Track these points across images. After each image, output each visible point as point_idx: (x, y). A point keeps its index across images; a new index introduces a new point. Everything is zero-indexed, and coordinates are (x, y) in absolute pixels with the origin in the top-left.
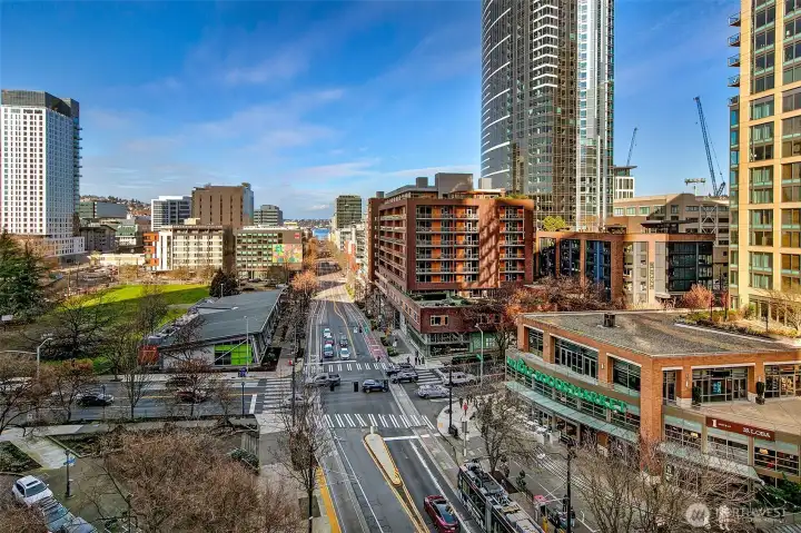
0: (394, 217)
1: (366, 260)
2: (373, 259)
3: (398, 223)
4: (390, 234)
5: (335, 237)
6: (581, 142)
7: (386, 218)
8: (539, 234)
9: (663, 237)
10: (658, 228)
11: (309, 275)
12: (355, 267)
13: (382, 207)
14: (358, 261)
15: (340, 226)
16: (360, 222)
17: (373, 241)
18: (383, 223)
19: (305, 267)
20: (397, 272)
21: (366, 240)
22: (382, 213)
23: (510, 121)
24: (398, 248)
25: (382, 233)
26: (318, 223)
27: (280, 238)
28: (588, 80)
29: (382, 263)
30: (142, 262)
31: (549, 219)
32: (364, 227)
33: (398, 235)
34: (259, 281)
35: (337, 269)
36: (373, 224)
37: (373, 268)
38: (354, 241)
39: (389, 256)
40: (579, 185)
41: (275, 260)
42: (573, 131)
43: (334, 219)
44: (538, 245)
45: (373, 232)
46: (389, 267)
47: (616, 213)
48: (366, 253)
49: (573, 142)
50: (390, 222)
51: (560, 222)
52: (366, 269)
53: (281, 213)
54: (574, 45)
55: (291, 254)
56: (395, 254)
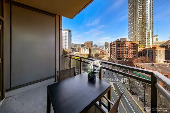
0: (114, 46)
1: (109, 53)
2: (110, 53)
3: (114, 47)
4: (113, 49)
5: (104, 49)
6: (147, 31)
7: (112, 46)
8: (139, 48)
9: (164, 49)
10: (163, 47)
11: (101, 55)
12: (108, 54)
13: (112, 44)
14: (108, 53)
15: (105, 47)
16: (108, 47)
17: (110, 50)
18: (112, 47)
19: (100, 54)
20: (114, 55)
21: (109, 50)
22: (112, 45)
23: (133, 28)
24: (114, 51)
25: (112, 48)
26: (102, 47)
27: (97, 49)
28: (148, 20)
29: (112, 54)
30: (79, 53)
31: (141, 46)
32: (109, 48)
33: (114, 49)
34: (94, 56)
35: (105, 54)
36: (110, 47)
37: (111, 54)
38: (107, 50)
39: (113, 52)
40: (146, 39)
41: (96, 53)
42: (145, 29)
43: (104, 46)
44: (139, 51)
45: (110, 48)
46: (113, 54)
47: (154, 44)
48: (109, 52)
49: (145, 31)
50: (113, 47)
51: (143, 46)
52: (109, 54)
53: (97, 45)
54: (145, 13)
55: (98, 52)
56: (114, 52)
